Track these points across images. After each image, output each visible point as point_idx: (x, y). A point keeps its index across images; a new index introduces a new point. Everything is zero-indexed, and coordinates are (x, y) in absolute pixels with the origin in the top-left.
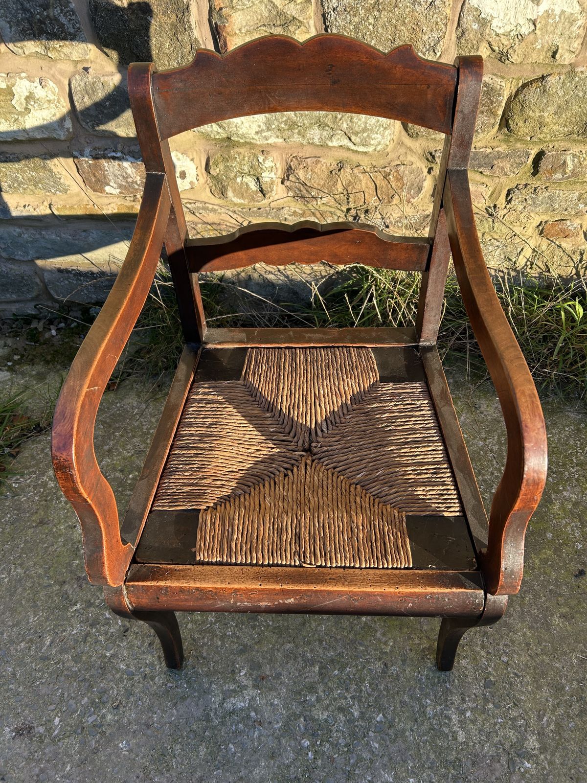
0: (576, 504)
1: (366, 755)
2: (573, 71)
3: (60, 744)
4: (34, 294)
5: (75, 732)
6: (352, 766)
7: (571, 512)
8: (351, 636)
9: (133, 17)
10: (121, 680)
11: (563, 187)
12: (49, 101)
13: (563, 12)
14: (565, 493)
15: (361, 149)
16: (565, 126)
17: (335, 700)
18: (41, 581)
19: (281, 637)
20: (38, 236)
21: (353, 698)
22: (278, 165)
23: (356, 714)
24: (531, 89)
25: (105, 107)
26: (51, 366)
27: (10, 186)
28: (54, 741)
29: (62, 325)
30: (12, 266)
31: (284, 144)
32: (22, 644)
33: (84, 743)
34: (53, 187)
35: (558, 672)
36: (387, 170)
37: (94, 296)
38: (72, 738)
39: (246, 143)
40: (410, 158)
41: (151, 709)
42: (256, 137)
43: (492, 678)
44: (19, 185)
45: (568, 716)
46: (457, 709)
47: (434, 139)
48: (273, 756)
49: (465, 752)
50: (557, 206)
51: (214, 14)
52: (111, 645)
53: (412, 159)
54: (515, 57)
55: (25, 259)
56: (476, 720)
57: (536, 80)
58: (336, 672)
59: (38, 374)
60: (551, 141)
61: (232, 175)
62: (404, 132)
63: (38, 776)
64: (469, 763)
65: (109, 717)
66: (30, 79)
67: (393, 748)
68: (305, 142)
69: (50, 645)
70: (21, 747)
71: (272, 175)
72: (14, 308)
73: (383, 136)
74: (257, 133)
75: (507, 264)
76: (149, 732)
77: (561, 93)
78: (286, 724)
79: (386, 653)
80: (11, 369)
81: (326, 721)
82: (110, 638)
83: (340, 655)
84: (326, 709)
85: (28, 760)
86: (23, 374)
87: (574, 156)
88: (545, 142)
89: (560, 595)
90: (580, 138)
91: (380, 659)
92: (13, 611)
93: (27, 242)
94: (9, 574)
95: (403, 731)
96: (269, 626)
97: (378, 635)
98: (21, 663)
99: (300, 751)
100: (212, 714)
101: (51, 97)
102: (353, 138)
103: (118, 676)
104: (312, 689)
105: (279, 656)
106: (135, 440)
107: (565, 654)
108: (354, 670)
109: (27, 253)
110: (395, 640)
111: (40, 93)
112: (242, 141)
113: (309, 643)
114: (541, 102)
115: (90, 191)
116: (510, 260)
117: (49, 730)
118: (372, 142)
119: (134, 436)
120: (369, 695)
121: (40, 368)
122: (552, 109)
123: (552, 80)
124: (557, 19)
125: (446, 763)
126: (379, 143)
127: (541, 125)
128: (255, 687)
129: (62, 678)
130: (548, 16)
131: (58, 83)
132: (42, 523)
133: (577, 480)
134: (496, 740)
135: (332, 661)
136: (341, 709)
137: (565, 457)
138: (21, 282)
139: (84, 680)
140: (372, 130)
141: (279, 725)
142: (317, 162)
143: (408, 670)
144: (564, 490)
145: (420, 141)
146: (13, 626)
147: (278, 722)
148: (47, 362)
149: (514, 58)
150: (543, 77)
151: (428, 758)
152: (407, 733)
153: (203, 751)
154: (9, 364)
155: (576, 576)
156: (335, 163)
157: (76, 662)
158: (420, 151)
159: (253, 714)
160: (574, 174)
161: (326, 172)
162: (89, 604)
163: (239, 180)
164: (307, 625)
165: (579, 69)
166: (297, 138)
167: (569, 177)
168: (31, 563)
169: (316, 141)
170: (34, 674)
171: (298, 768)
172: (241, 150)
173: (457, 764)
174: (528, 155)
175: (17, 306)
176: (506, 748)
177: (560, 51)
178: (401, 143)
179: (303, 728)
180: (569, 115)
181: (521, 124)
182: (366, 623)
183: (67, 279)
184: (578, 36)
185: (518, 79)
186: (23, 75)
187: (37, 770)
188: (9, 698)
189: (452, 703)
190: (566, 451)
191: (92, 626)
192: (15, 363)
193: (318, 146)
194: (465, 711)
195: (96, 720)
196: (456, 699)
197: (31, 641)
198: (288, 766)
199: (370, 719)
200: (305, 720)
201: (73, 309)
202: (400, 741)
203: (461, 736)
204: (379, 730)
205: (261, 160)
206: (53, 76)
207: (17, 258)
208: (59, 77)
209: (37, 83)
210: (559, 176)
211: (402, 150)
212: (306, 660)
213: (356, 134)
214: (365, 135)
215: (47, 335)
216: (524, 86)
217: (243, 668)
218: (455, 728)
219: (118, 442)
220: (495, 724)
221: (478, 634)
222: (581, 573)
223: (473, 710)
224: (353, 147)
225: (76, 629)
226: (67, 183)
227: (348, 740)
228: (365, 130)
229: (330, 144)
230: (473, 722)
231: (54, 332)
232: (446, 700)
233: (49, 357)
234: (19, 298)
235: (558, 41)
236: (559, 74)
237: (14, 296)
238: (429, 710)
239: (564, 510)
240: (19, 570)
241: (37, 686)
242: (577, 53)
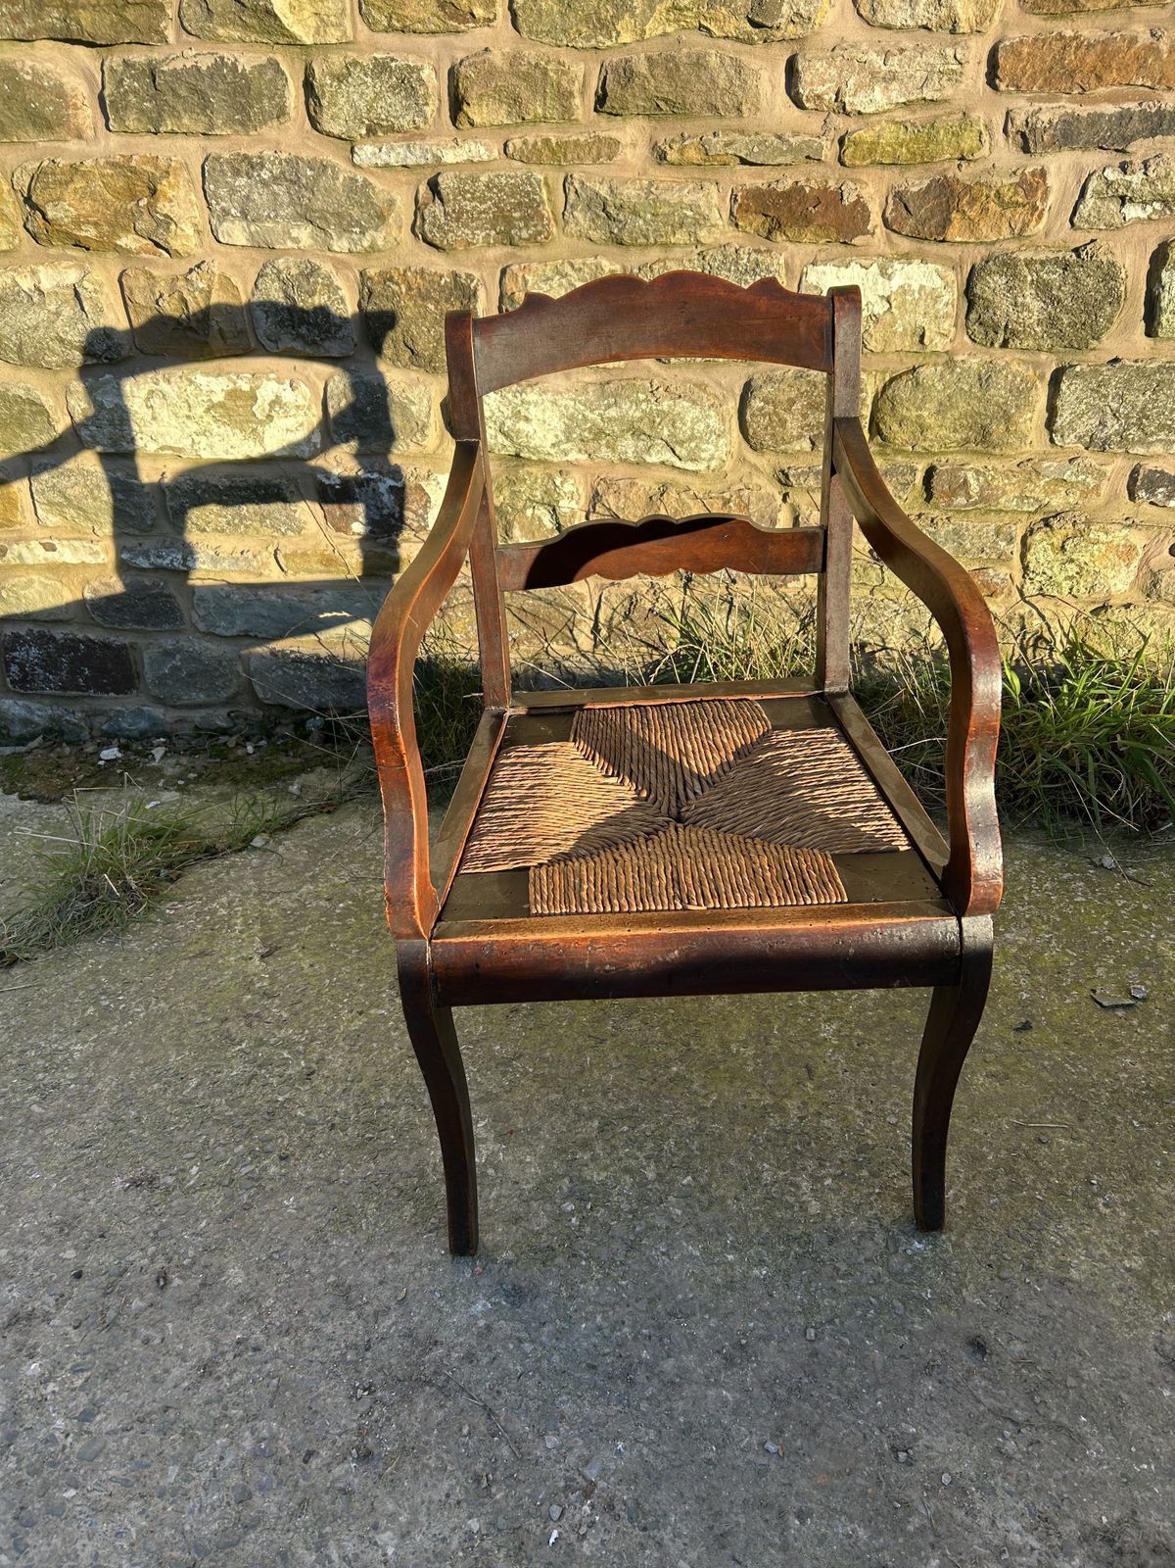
0: (1024, 948)
1: (661, 1222)
2: (951, 360)
3: (196, 1196)
4: (231, 691)
5: (219, 1184)
6: (636, 1236)
7: (1015, 956)
8: (652, 1088)
9: (411, 304)
10: (296, 1129)
11: (972, 515)
12: (298, 407)
13: (922, 287)
14: (1008, 936)
15: (690, 466)
16: (955, 431)
17: (621, 1159)
18: (192, 1018)
19: (544, 1086)
20: (252, 597)
21: (648, 1158)
22: (581, 491)
23: (651, 1176)
24: (901, 383)
25: (365, 413)
26: (240, 786)
27: (228, 523)
28: (186, 1193)
29: (263, 743)
30: (209, 645)
31: (589, 462)
32: (156, 1086)
33: (231, 1198)
34: (284, 523)
35: (977, 1139)
36: (727, 495)
37: (315, 698)
38: (214, 1190)
39: (541, 461)
40: (757, 480)
41: (337, 1162)
42: (552, 451)
43: (870, 1142)
44: (241, 521)
45: (990, 1191)
46: (811, 1176)
47: (785, 452)
48: (517, 1220)
49: (818, 1226)
50: (968, 546)
51: (506, 300)
52: (287, 1088)
53: (759, 482)
54: (873, 343)
55: (229, 634)
56: (840, 1189)
57: (907, 373)
58: (625, 1128)
59: (221, 794)
60: (943, 453)
61: (520, 505)
62: (744, 444)
63: (156, 1232)
64: (824, 1240)
65: (273, 1169)
66: (279, 382)
67: (704, 1218)
68: (615, 459)
69: (196, 1088)
70: (138, 1200)
71: (573, 505)
72: (197, 716)
73: (716, 446)
74: (553, 445)
75: (915, 642)
76: (331, 1188)
77: (940, 387)
78: (540, 1186)
79: (704, 1108)
80: (180, 789)
81: (603, 1183)
82: (287, 1081)
83: (635, 1109)
84: (606, 1168)
85: (144, 1214)
86: (199, 795)
87: (977, 472)
88: (935, 454)
89: (989, 1051)
90: (979, 447)
91: (694, 1115)
92: (146, 1049)
93: (236, 607)
94: (147, 1008)
95: (723, 1199)
96: (527, 1073)
97: (695, 1086)
98: (150, 1106)
99: (561, 1217)
100: (429, 1170)
101: (301, 402)
102: (678, 449)
103: (293, 1123)
104: (585, 1145)
105: (539, 1108)
106: (352, 866)
107: (991, 1118)
108: (653, 1126)
109: (233, 624)
110: (720, 1095)
111: (288, 396)
112: (534, 458)
113: (587, 1095)
114: (916, 398)
115: (331, 531)
116: (919, 634)
117: (181, 1181)
118: (703, 455)
119: (352, 862)
120: (674, 1155)
121: (225, 788)
122: (932, 406)
123: (926, 372)
124: (917, 295)
125: (790, 1240)
126: (712, 458)
127: (923, 428)
128: (496, 1140)
129: (210, 1123)
130: (905, 292)
131: (312, 386)
132: (203, 954)
133: (1029, 921)
134: (870, 1213)
135: (621, 1117)
136: (627, 1170)
137: (1012, 894)
138: (217, 670)
139: (241, 1126)
140: (701, 438)
141: (530, 1186)
142: (633, 484)
143: (738, 1129)
144: (1007, 931)
145: (767, 457)
146: (145, 1065)
147: (528, 1183)
148: (235, 782)
149: (872, 345)
150: (914, 369)
151: (758, 1232)
152: (729, 1202)
153: (408, 1210)
154: (181, 782)
155: (1017, 1030)
156: (655, 487)
157: (231, 1106)
158: (769, 470)
159: (491, 1171)
160: (982, 499)
161: (645, 499)
162: (260, 1042)
163: (529, 512)
164: (587, 1074)
165: (959, 358)
166: (605, 453)
167: (976, 503)
168: (181, 998)
169: (630, 455)
170: (168, 1117)
171: (553, 1235)
172: (534, 470)
173: (805, 1240)
174: (913, 471)
175: (203, 712)
176: (885, 1223)
177: (927, 334)
178: (743, 460)
179: (565, 1189)
180: (957, 415)
181: (895, 427)
182: (677, 1073)
183: (281, 667)
184: (947, 316)
185: (884, 372)
186: (272, 376)
187: (156, 1226)
188: (127, 1145)
189: (804, 1169)
190: (1014, 887)
191: (260, 1066)
192: (188, 781)
193: (631, 463)
194: (825, 1177)
195: (252, 1171)
196: (811, 1165)
197: (168, 1083)
198: (538, 1234)
199: (671, 1182)
200: (571, 1181)
201: (283, 721)
202: (716, 1208)
203: (814, 1207)
204: (686, 1195)
205: (558, 483)
206: (307, 378)
207: (218, 631)
208: (313, 378)
209: (287, 385)
210: (961, 500)
211: (746, 470)
212: (580, 1115)
213: (681, 443)
214: (693, 445)
215: (240, 752)
216: (892, 380)
217: (483, 1119)
218: (804, 1198)
219: (327, 868)
220: (871, 1194)
221: (852, 1092)
222: (1026, 1027)
223: (834, 1177)
224: (678, 464)
225: (238, 1070)
226: (303, 518)
227: (635, 1206)
228: (692, 438)
229: (649, 459)
230: (837, 1191)
231: (250, 749)
232: (794, 1165)
233: (239, 776)
234: (209, 700)
235: (922, 321)
236: (935, 365)
237: (202, 696)
238: (767, 1177)
239: (1005, 954)
240: (162, 1005)
241: (170, 1133)
242: (951, 336)
